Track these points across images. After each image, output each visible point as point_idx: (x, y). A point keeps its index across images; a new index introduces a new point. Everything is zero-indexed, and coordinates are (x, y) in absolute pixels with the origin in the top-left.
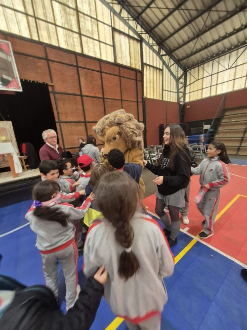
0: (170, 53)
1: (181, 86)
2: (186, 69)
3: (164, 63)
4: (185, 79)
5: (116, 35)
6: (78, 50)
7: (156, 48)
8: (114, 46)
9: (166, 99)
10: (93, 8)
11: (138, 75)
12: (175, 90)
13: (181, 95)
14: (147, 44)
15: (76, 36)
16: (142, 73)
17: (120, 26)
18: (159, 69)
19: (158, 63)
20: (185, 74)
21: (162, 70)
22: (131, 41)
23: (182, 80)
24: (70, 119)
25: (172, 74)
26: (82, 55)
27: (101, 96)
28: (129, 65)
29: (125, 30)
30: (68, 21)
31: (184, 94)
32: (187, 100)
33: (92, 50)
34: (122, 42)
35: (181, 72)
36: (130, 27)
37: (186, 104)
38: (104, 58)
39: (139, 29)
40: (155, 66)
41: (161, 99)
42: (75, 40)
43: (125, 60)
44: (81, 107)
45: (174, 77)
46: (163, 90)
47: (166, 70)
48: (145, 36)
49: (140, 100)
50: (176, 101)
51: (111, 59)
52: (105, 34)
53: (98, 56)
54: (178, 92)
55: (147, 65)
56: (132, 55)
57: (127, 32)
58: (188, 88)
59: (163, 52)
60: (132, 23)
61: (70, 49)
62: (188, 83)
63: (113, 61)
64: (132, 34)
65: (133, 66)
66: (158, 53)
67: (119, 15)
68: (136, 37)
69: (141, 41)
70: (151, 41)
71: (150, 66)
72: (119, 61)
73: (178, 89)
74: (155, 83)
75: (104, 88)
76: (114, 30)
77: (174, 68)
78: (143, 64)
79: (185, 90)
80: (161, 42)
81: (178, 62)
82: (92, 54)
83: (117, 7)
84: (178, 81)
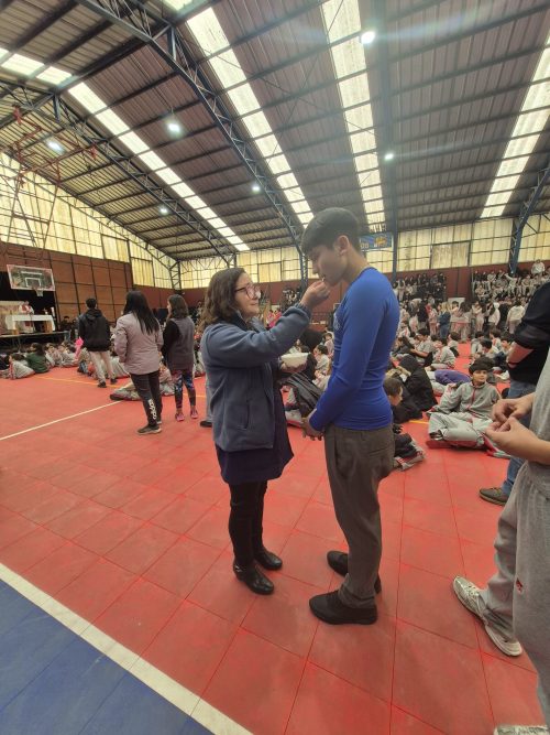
0: (159, 248)
1: (174, 273)
2: (179, 261)
3: (153, 255)
4: (179, 269)
5: (105, 239)
6: (73, 252)
7: (143, 244)
8: (103, 247)
9: (158, 286)
10: (85, 223)
11: (126, 268)
12: (168, 277)
13: (176, 282)
14: (134, 242)
15: (72, 242)
16: (130, 265)
18: (148, 261)
19: (146, 256)
20: (178, 263)
21: (152, 261)
22: (119, 242)
23: (175, 269)
24: (65, 301)
25: (163, 264)
26: (76, 255)
27: (92, 284)
28: (117, 260)
29: (114, 234)
30: (65, 233)
31: (179, 281)
32: (183, 287)
33: (83, 251)
34: (110, 243)
36: (117, 232)
37: (182, 291)
38: (94, 256)
39: (125, 232)
40: (143, 258)
41: (153, 286)
42: (71, 245)
43: (113, 255)
45: (166, 266)
46: (154, 278)
47: (155, 261)
48: (132, 237)
49: (129, 286)
50: (171, 288)
51: (100, 256)
52: (96, 239)
53: (90, 255)
54: (172, 280)
55: (135, 258)
56: (120, 251)
58: (181, 276)
59: (150, 247)
60: (119, 229)
62: (181, 272)
63: (102, 258)
64: (119, 236)
65: (121, 260)
66: (146, 249)
67: (107, 225)
68: (123, 238)
69: (128, 241)
70: (138, 240)
71: (138, 259)
72: (108, 257)
73: (171, 277)
74: (145, 272)
75: (95, 278)
76: (102, 235)
77: (165, 260)
78: (130, 257)
79: (179, 278)
80: (148, 241)
81: (169, 254)
82: (83, 254)
83: (105, 221)
84: (170, 270)
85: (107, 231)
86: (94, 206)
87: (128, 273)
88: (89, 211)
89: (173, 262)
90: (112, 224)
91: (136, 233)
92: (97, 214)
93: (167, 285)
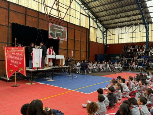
0: (100, 22)
1: (105, 36)
2: (107, 29)
3: (98, 25)
4: (107, 33)
5: (81, 15)
6: (68, 21)
7: (95, 20)
8: (80, 19)
9: (98, 42)
10: (75, 6)
11: (88, 31)
12: (102, 37)
13: (105, 40)
14: (92, 18)
15: (69, 16)
17: (83, 12)
18: (96, 28)
19: (96, 26)
21: (97, 29)
22: (86, 17)
23: (105, 33)
24: (62, 48)
25: (101, 30)
26: (70, 23)
27: (74, 39)
28: (84, 27)
29: (84, 13)
31: (106, 40)
32: (108, 43)
33: (73, 21)
34: (83, 18)
35: (105, 30)
36: (86, 12)
37: (107, 45)
38: (76, 24)
39: (89, 13)
40: (94, 27)
41: (96, 42)
42: (68, 17)
43: (83, 24)
44: (67, 43)
45: (102, 32)
46: (97, 37)
47: (98, 29)
48: (91, 15)
49: (88, 42)
50: (102, 43)
52: (78, 15)
53: (74, 23)
54: (103, 39)
55: (91, 26)
56: (86, 22)
57: (85, 14)
58: (108, 37)
59: (98, 22)
61: (66, 21)
62: (108, 35)
63: (79, 25)
65: (86, 27)
66: (96, 22)
67: (83, 8)
68: (88, 16)
69: (89, 17)
70: (94, 17)
71: (92, 27)
72: (81, 25)
73: (103, 37)
74: (94, 34)
75: (75, 36)
76: (81, 13)
77: (102, 28)
78: (90, 26)
79: (106, 38)
80: (97, 18)
81: (103, 25)
82: (72, 23)
83: (82, 6)
84: (103, 33)
87: (88, 34)
91: (93, 14)
92: (80, 2)
93: (101, 41)
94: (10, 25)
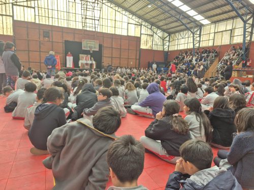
0: (158, 27)
1: (166, 42)
3: (153, 32)
5: (129, 25)
7: (149, 27)
8: (128, 29)
9: (154, 49)
10: (121, 18)
11: (138, 40)
13: (166, 46)
14: (144, 26)
15: (114, 28)
16: (140, 38)
18: (151, 35)
19: (150, 32)
20: (169, 35)
22: (136, 26)
26: (115, 34)
27: (119, 48)
28: (134, 36)
32: (170, 49)
33: (118, 32)
34: (132, 27)
38: (123, 34)
39: (140, 21)
40: (148, 34)
41: (151, 49)
43: (132, 33)
44: (111, 52)
46: (153, 44)
47: (155, 35)
48: (143, 23)
49: (138, 49)
52: (125, 26)
55: (143, 34)
56: (136, 31)
57: (134, 23)
58: (170, 43)
60: (137, 20)
61: (111, 33)
63: (126, 35)
64: (137, 23)
66: (151, 29)
67: (131, 18)
69: (141, 25)
70: (147, 24)
72: (129, 35)
73: (163, 44)
75: (121, 45)
76: (128, 23)
77: (161, 34)
78: (141, 34)
80: (152, 24)
81: (164, 30)
83: (131, 16)
84: (163, 39)
85: (131, 21)
86: (126, 9)
87: (138, 42)
88: (124, 12)
89: (166, 35)
90: (134, 17)
91: (146, 21)
92: (127, 13)
93: (161, 49)
94: (64, 42)
